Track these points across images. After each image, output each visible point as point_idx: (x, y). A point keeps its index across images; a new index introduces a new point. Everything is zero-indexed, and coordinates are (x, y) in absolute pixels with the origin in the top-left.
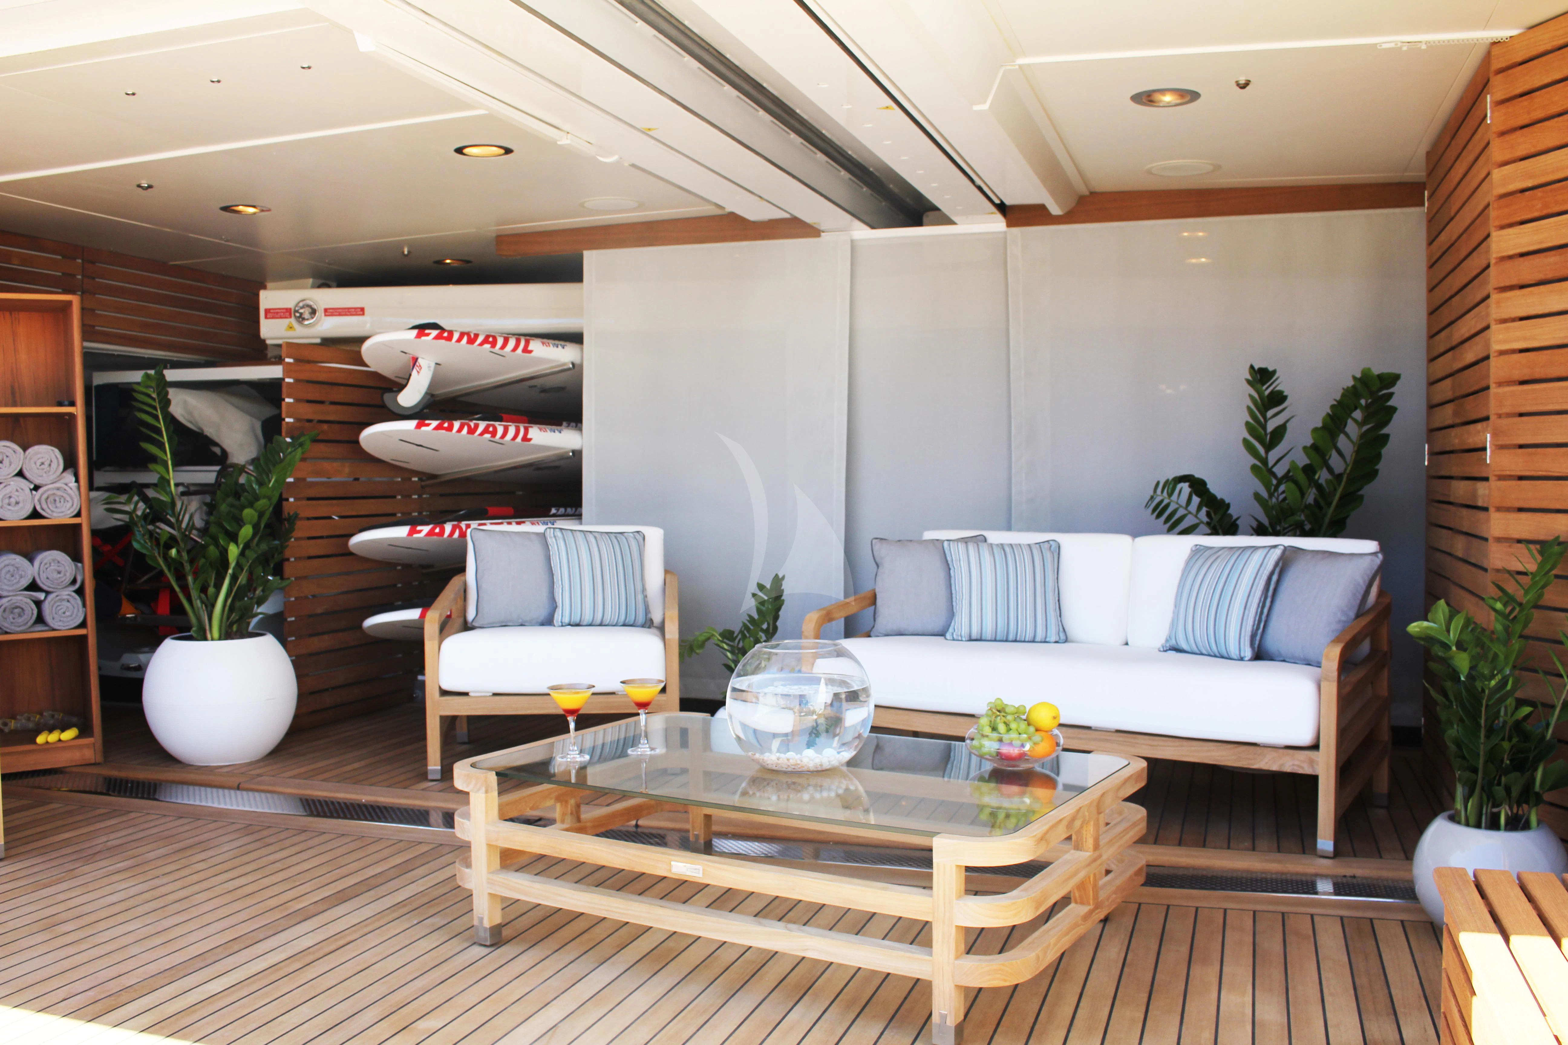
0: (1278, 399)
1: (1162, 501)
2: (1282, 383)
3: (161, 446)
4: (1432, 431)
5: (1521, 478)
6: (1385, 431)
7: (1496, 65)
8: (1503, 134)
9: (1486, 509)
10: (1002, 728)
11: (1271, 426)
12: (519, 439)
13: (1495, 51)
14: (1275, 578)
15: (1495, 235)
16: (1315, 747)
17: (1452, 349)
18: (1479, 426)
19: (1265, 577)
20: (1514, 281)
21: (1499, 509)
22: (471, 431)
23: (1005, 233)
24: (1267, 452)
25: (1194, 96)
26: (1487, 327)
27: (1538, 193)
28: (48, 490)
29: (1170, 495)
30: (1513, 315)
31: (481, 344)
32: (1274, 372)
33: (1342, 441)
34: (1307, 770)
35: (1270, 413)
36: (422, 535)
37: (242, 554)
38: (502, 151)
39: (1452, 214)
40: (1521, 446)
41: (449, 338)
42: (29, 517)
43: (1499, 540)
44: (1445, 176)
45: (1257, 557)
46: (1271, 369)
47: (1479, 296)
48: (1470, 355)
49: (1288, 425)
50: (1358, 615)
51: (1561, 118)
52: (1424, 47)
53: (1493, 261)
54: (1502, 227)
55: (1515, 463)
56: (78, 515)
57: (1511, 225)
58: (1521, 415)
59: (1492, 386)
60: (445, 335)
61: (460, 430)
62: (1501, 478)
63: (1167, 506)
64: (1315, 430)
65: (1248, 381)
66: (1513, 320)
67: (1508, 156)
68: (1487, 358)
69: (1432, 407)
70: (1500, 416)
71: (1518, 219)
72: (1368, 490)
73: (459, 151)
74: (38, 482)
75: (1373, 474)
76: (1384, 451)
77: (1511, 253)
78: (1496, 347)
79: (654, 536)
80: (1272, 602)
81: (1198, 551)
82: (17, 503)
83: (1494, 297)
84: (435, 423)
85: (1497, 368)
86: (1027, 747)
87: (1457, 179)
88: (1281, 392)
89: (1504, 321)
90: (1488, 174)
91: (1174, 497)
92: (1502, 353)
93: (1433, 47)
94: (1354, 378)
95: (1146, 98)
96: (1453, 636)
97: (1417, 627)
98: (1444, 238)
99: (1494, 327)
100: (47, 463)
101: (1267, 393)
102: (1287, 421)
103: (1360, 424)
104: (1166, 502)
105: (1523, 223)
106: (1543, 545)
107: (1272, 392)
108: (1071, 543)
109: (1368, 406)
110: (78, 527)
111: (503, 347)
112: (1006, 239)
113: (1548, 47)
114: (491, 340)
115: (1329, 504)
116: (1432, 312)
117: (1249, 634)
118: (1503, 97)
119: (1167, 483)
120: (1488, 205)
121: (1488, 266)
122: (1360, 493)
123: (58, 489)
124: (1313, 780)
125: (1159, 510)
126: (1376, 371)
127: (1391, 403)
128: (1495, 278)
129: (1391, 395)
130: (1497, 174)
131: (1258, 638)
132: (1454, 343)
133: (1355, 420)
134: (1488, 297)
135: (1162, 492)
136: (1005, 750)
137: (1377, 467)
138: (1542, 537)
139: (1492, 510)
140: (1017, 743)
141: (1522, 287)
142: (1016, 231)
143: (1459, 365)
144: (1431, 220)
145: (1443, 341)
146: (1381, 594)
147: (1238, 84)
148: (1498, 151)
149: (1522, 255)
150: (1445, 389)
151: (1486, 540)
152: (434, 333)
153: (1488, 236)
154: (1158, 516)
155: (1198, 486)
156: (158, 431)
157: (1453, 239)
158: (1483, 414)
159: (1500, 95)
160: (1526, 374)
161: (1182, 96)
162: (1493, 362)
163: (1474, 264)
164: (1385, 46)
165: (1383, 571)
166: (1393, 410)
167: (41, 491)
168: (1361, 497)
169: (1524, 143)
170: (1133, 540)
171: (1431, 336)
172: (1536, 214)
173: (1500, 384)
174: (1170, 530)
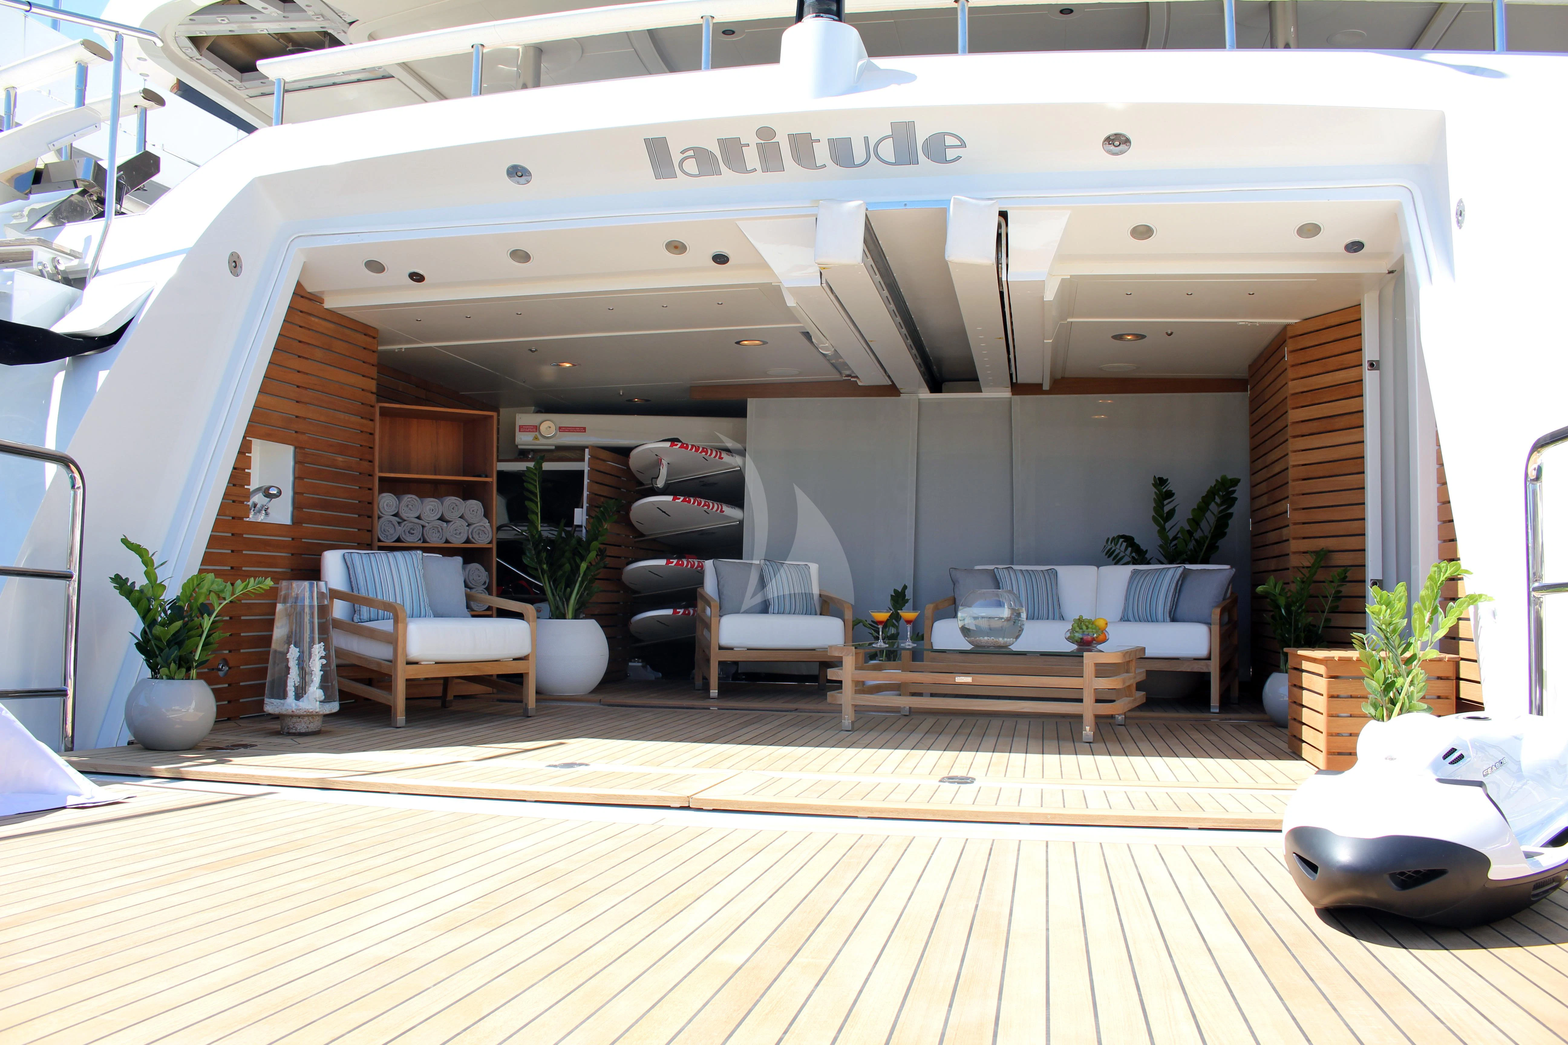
0: (1170, 495)
1: (1111, 548)
2: (1171, 487)
3: (536, 503)
4: (1253, 511)
5: (1304, 523)
6: (1230, 511)
7: (1290, 334)
8: (1293, 366)
9: (1288, 540)
10: (1084, 628)
11: (1167, 509)
12: (719, 511)
13: (1288, 328)
14: (1180, 583)
15: (1290, 412)
16: (1209, 658)
17: (1266, 467)
18: (1283, 502)
19: (1175, 582)
20: (1299, 433)
21: (1294, 538)
22: (699, 504)
23: (1011, 398)
24: (1165, 523)
25: (1143, 337)
26: (1287, 454)
27: (1309, 394)
28: (476, 527)
29: (1116, 545)
30: (1299, 449)
31: (701, 453)
32: (1167, 480)
33: (1208, 514)
34: (1205, 670)
35: (1166, 502)
36: (673, 564)
37: (588, 568)
38: (762, 343)
39: (1266, 399)
40: (1304, 509)
41: (687, 448)
42: (465, 542)
43: (1294, 553)
44: (1261, 380)
45: (1171, 572)
46: (1165, 478)
47: (1282, 440)
48: (1277, 468)
49: (1176, 508)
50: (1224, 599)
51: (1318, 362)
52: (1258, 325)
53: (1289, 424)
54: (1293, 408)
55: (1301, 516)
56: (491, 542)
57: (1297, 408)
58: (1303, 494)
59: (1290, 482)
60: (684, 446)
61: (694, 503)
62: (1295, 524)
63: (1114, 551)
64: (1194, 510)
65: (1153, 484)
66: (1299, 451)
67: (1295, 376)
68: (1287, 469)
69: (1253, 499)
70: (1293, 495)
71: (1301, 405)
72: (1221, 543)
73: (738, 343)
74: (471, 521)
75: (1225, 534)
76: (1230, 522)
77: (1297, 420)
78: (1291, 463)
79: (814, 568)
80: (1179, 595)
81: (1135, 572)
82: (460, 533)
83: (1290, 440)
84: (682, 498)
85: (1292, 473)
86: (1095, 635)
87: (1267, 384)
88: (1171, 491)
89: (1295, 451)
90: (1286, 383)
91: (1118, 546)
92: (1294, 466)
93: (1262, 325)
94: (1217, 481)
95: (1119, 337)
96: (1277, 590)
97: (1262, 588)
98: (1261, 411)
99: (1290, 454)
100: (476, 511)
101: (1164, 490)
102: (1175, 507)
103: (1219, 505)
104: (1113, 549)
105: (1302, 407)
106: (1316, 553)
107: (1166, 491)
108: (1062, 571)
109: (1223, 496)
110: (491, 549)
111: (710, 455)
112: (1011, 401)
113: (1312, 330)
114: (705, 450)
115: (1201, 550)
116: (1253, 449)
117: (1168, 610)
118: (1292, 349)
119: (1114, 539)
120: (1286, 398)
121: (1287, 426)
122: (1217, 545)
123: (481, 526)
124: (1208, 674)
125: (1110, 553)
126: (1229, 477)
127: (1234, 495)
128: (1290, 431)
129: (1234, 491)
130: (1291, 384)
131: (1172, 613)
132: (1268, 463)
133: (1216, 503)
134: (1287, 440)
135: (1111, 543)
136: (1085, 638)
137: (1226, 531)
138: (1314, 550)
139: (1291, 539)
140: (1091, 634)
141: (1303, 436)
142: (1017, 398)
143: (1269, 475)
144: (1252, 401)
145: (1260, 464)
146: (1232, 593)
147: (1167, 333)
148: (1291, 373)
149: (1302, 421)
150: (1263, 487)
151: (1288, 555)
152: (680, 444)
153: (1286, 412)
154: (1109, 557)
155: (1129, 540)
156: (535, 495)
157: (1267, 412)
158: (1286, 496)
159: (1291, 348)
160: (1305, 476)
161: (1137, 337)
162: (1290, 471)
163: (1279, 425)
164: (1240, 323)
165: (1233, 580)
166: (1236, 499)
167: (472, 527)
168: (1218, 547)
169: (1303, 371)
170: (1098, 568)
171: (1253, 462)
172: (1308, 403)
173: (1294, 480)
174: (1116, 564)
